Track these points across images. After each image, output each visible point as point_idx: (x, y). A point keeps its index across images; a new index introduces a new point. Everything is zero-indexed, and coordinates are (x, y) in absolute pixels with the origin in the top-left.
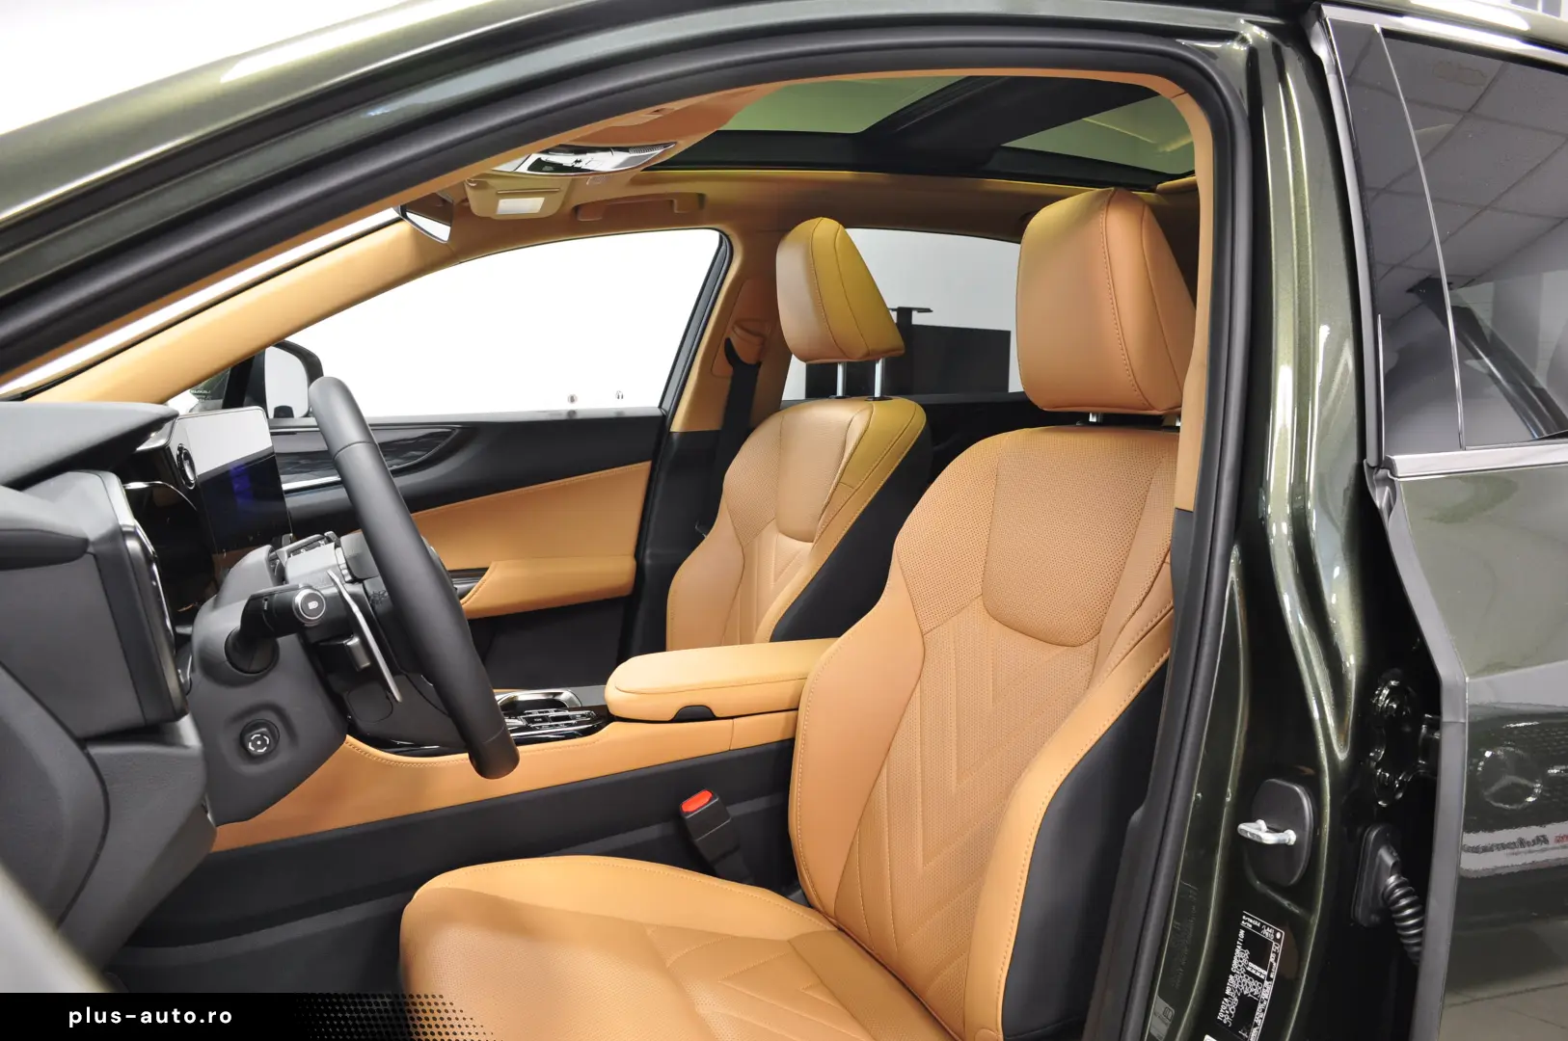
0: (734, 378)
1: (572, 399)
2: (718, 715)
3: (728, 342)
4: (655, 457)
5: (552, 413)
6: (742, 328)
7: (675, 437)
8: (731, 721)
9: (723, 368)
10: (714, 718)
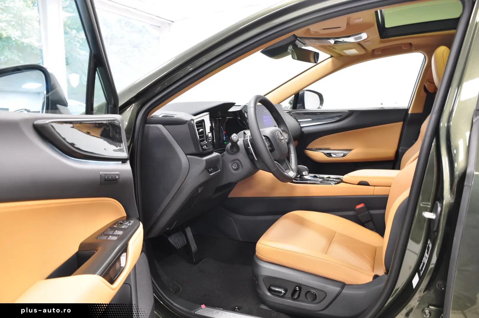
0: (427, 97)
1: (382, 104)
2: (370, 185)
3: (425, 86)
4: (404, 121)
5: (377, 108)
6: (429, 82)
7: (409, 115)
8: (374, 187)
9: (424, 94)
10: (369, 185)
